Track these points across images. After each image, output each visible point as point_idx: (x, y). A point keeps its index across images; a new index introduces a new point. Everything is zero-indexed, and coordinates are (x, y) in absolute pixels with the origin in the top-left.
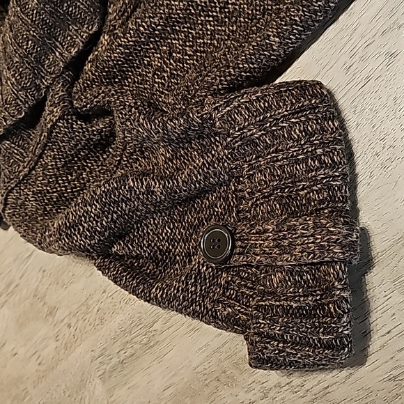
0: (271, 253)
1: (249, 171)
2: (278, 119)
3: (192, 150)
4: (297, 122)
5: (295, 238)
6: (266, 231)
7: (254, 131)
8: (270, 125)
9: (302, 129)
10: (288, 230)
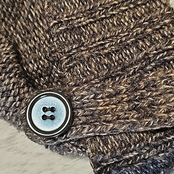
0: (128, 118)
1: (68, 63)
2: (107, 8)
3: (15, 31)
4: (126, 10)
5: (156, 96)
6: (118, 93)
7: (83, 19)
8: (100, 13)
9: (131, 15)
10: (145, 87)
